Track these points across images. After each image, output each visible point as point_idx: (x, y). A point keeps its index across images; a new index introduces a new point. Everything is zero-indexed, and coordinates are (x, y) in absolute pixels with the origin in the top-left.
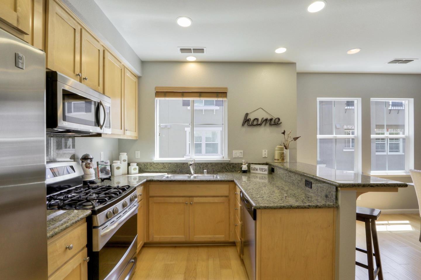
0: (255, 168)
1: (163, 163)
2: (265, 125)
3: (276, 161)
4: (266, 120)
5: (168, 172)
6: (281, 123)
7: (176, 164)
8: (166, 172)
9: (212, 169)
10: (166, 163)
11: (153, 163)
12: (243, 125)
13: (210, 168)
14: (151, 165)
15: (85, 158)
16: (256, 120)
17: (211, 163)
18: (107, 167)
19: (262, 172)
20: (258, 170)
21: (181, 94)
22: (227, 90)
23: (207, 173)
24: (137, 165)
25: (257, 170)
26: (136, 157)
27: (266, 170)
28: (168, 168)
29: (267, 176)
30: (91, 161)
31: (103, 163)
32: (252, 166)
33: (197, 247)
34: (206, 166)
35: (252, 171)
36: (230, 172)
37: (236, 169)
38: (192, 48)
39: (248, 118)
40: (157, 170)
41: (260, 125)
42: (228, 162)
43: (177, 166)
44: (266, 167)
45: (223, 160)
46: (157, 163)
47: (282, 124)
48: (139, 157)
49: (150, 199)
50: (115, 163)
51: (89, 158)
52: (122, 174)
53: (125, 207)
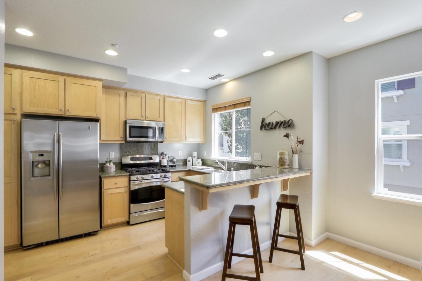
2: (279, 128)
4: (279, 123)
6: (293, 124)
9: (240, 168)
12: (261, 129)
15: (162, 154)
16: (271, 123)
17: (239, 163)
18: (174, 159)
22: (251, 99)
24: (201, 160)
26: (203, 156)
30: (166, 155)
31: (171, 157)
38: (214, 76)
39: (264, 123)
41: (275, 128)
42: (251, 163)
45: (246, 161)
46: (212, 160)
47: (295, 126)
48: (205, 155)
50: (189, 158)
51: (165, 154)
52: (192, 165)
53: (153, 178)
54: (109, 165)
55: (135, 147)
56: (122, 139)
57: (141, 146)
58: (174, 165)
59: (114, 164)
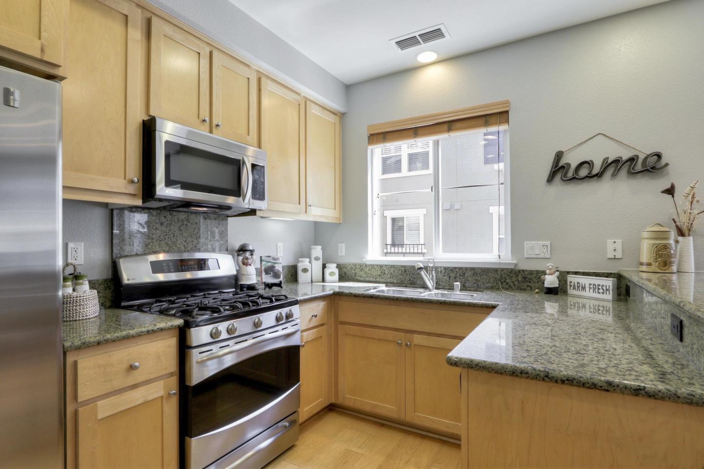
0: (578, 283)
1: (381, 266)
2: (614, 175)
3: (644, 268)
4: (616, 161)
5: (387, 284)
6: (667, 165)
7: (403, 269)
8: (383, 283)
9: (475, 282)
10: (386, 265)
11: (364, 266)
12: (551, 179)
13: (469, 279)
14: (362, 269)
15: (243, 250)
16: (586, 165)
17: (472, 269)
18: (276, 265)
19: (596, 295)
20: (587, 289)
21: (412, 131)
22: (509, 106)
23: (461, 290)
24: (335, 265)
25: (584, 288)
26: (340, 254)
27: (607, 290)
28: (389, 276)
29: (610, 305)
30: (252, 255)
31: (269, 258)
32: (571, 278)
33: (423, 437)
34: (462, 274)
35: (571, 291)
36: (517, 289)
37: (532, 284)
38: (417, 34)
39: (560, 164)
40: (372, 279)
41: (599, 175)
42: (512, 267)
43: (405, 271)
44: (609, 283)
45: (500, 263)
46: (371, 265)
47: (669, 167)
48: (343, 254)
49: (340, 327)
50: (302, 261)
51: (248, 250)
52: (312, 281)
53: (260, 329)
54: (74, 290)
55: (162, 224)
56: (131, 189)
57: (180, 223)
58: (276, 281)
59: (92, 285)
